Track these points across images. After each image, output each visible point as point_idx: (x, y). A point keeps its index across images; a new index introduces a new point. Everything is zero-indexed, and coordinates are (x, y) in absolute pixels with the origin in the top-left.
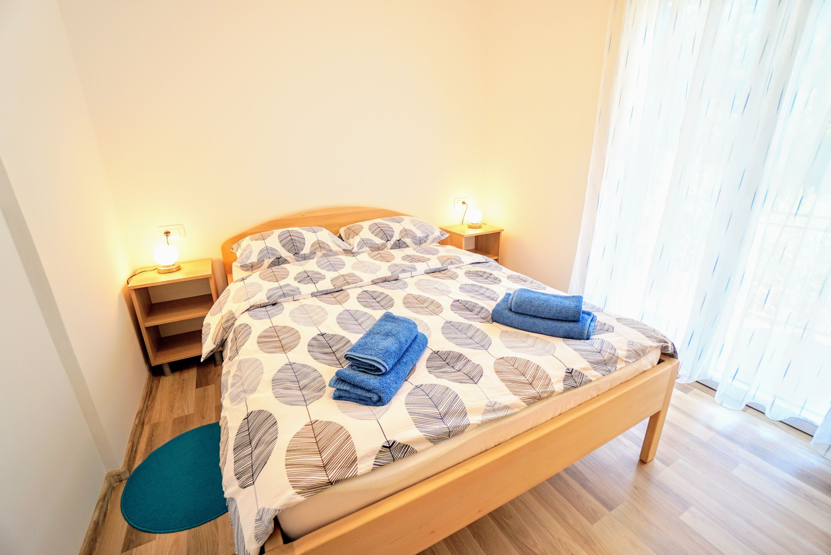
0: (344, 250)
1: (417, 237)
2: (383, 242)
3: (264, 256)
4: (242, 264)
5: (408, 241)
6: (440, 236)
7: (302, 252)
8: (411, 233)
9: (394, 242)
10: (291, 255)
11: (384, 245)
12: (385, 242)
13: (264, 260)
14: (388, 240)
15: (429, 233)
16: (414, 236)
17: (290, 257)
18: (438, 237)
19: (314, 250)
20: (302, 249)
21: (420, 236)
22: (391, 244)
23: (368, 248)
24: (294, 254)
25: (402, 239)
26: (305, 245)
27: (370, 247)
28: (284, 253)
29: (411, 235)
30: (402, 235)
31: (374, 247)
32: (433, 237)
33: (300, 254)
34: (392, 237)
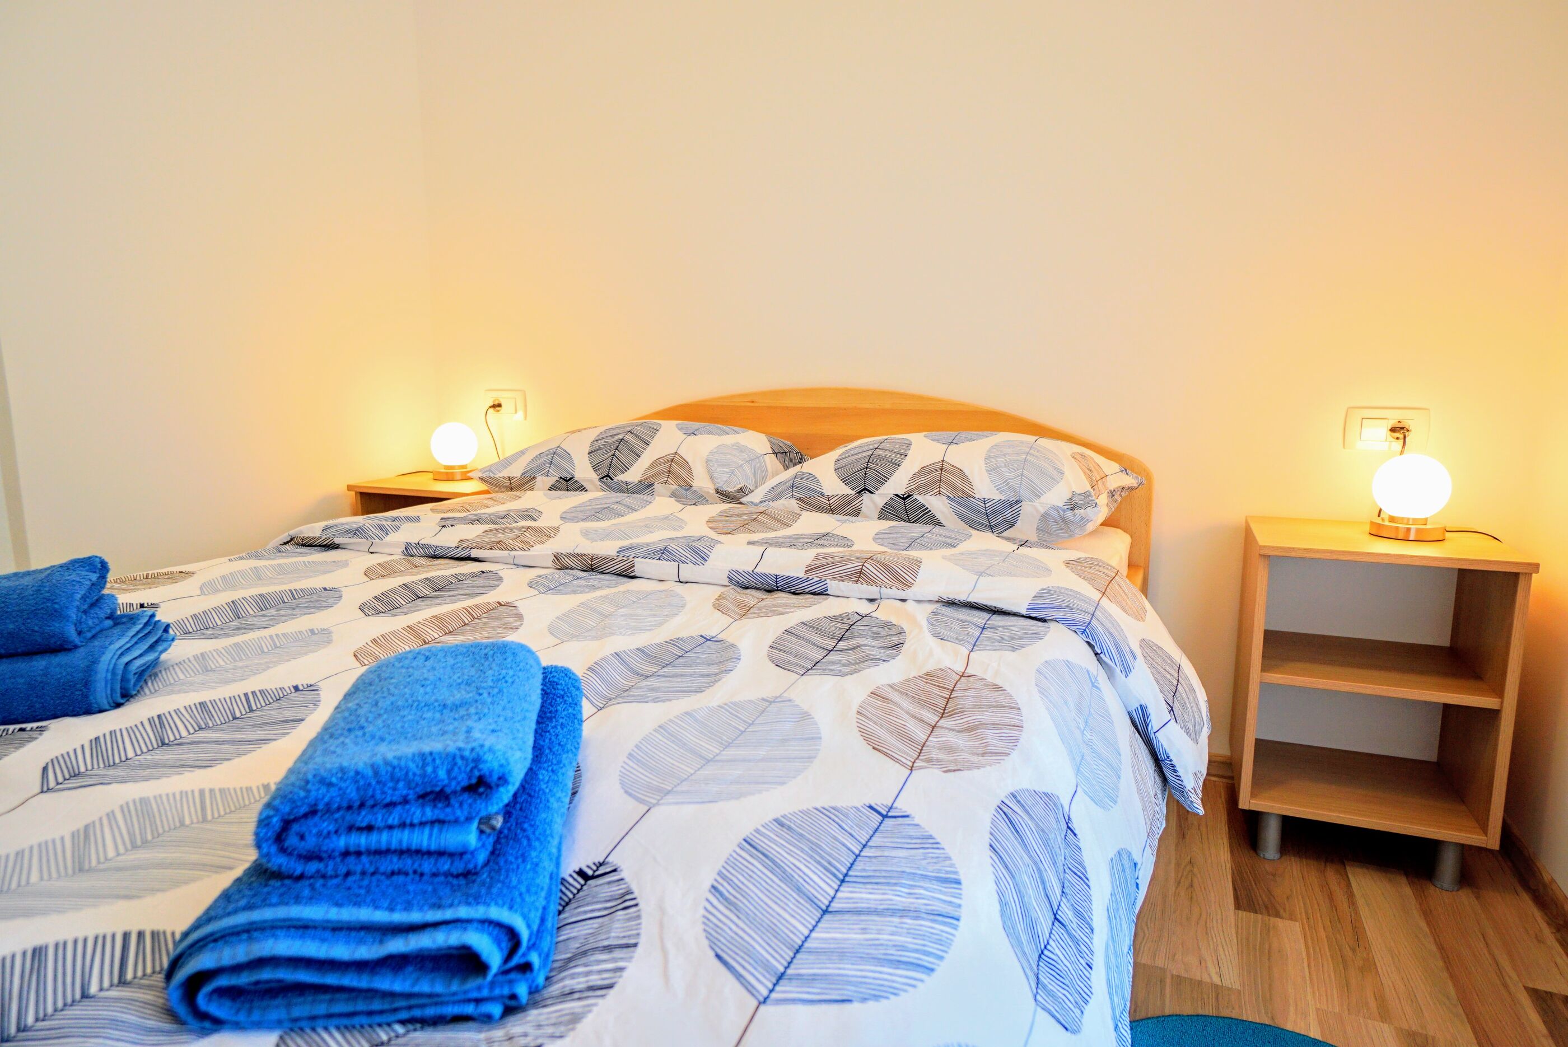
0: (717, 491)
1: (974, 498)
2: (847, 491)
3: (540, 469)
4: (484, 475)
5: (937, 504)
6: (1064, 511)
7: (621, 477)
8: (958, 482)
9: (885, 500)
10: (595, 477)
11: (849, 503)
12: (853, 492)
13: (534, 478)
14: (865, 489)
15: (1024, 493)
16: (963, 492)
17: (591, 481)
18: (1054, 513)
19: (652, 476)
20: (626, 469)
21: (987, 497)
22: (874, 503)
23: (793, 502)
24: (602, 478)
25: (915, 497)
26: (637, 460)
27: (799, 499)
28: (584, 471)
29: (954, 488)
30: (922, 480)
31: (812, 501)
32: (1037, 511)
33: (615, 479)
34: (882, 480)
